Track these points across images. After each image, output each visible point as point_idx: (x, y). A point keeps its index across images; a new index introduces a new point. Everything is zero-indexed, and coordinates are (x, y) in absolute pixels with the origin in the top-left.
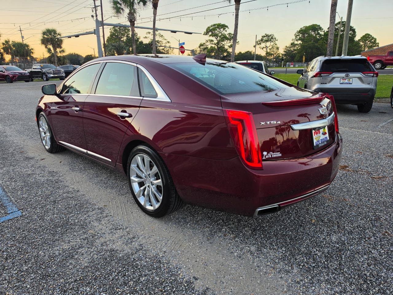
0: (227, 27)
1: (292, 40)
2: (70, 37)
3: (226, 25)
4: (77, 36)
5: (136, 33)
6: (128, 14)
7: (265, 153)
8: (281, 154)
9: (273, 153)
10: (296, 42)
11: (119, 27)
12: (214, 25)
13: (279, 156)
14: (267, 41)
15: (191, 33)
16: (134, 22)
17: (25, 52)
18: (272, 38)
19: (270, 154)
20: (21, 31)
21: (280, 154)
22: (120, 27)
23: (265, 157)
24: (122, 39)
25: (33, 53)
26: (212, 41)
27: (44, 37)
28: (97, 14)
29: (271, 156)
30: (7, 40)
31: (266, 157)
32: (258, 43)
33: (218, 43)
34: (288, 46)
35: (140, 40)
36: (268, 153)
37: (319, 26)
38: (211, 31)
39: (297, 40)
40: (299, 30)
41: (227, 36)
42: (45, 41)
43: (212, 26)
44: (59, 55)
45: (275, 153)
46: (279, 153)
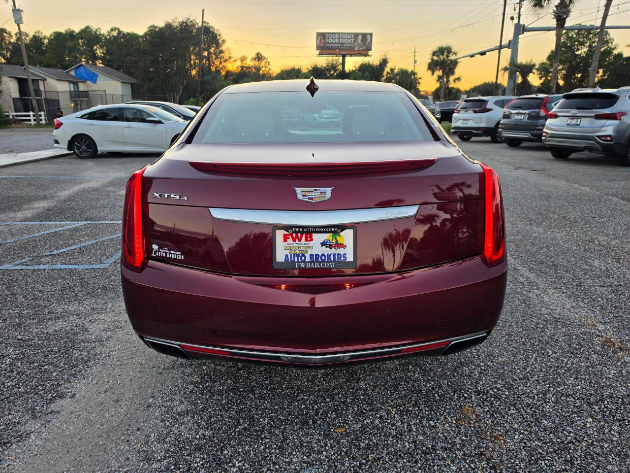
2: (472, 56)
4: (483, 54)
5: (610, 39)
6: (556, 6)
7: (155, 247)
8: (183, 256)
9: (169, 250)
11: (576, 31)
13: (180, 258)
16: (564, 20)
17: (409, 84)
19: (163, 251)
20: (415, 52)
21: (181, 255)
22: (580, 30)
23: (155, 254)
24: (577, 53)
25: (419, 84)
27: (433, 60)
28: (521, 13)
29: (164, 254)
30: (393, 68)
31: (157, 254)
35: (616, 52)
36: (160, 248)
42: (433, 66)
44: (451, 85)
45: (173, 252)
46: (180, 253)
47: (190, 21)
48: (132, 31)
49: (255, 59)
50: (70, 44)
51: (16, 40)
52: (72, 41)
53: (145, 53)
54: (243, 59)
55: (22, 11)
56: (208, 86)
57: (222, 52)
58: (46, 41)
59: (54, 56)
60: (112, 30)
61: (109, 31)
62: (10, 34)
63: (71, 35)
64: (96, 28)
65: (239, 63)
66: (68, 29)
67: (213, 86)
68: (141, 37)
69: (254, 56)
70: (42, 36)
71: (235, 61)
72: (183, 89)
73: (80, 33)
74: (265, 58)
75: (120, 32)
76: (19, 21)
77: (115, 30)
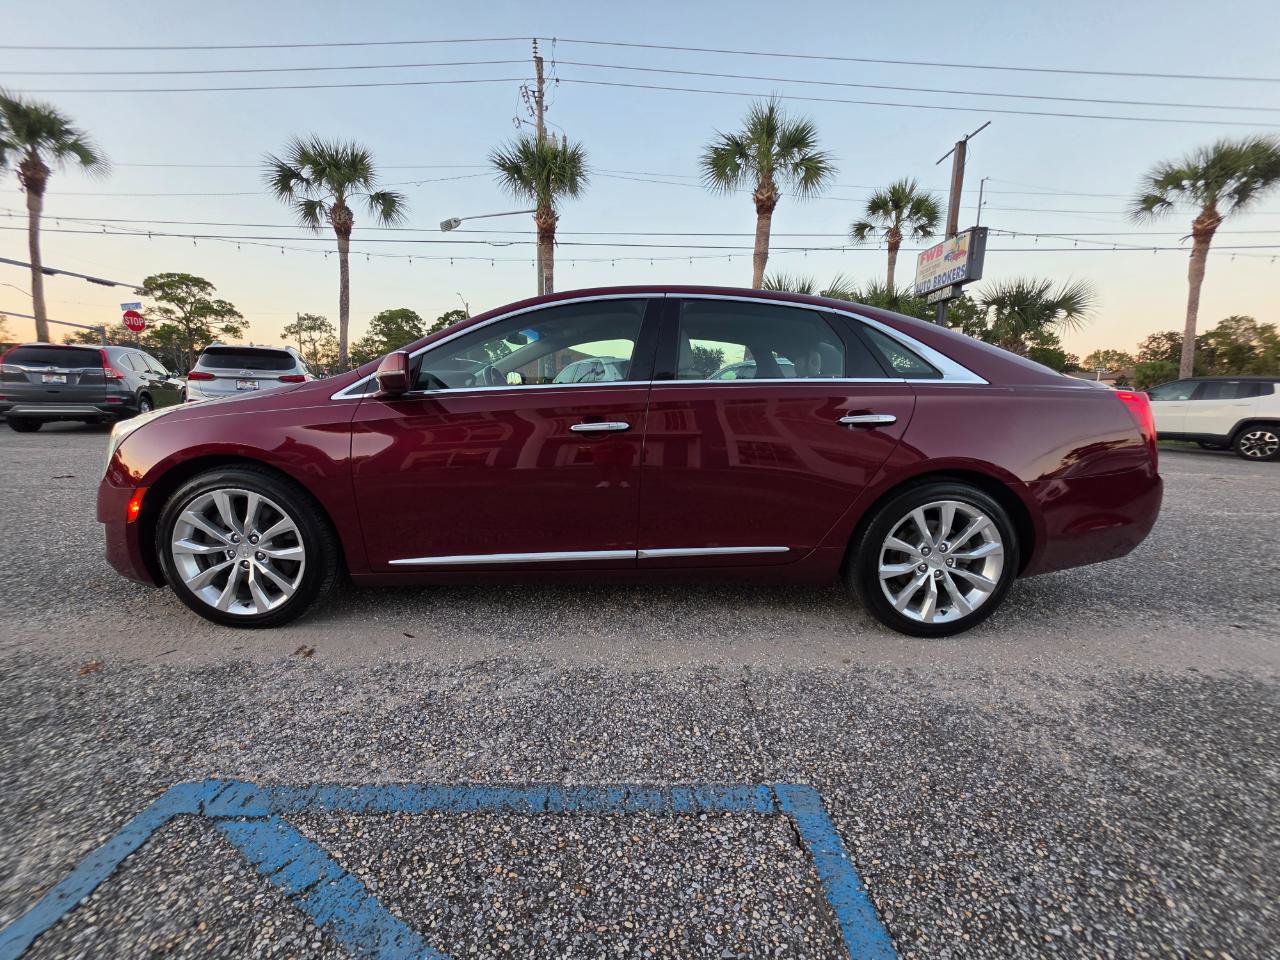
0: (210, 285)
1: (367, 332)
3: (207, 280)
10: (376, 338)
12: (170, 275)
14: (312, 328)
15: (111, 284)
18: (322, 324)
26: (167, 311)
32: (291, 330)
33: (187, 319)
34: (357, 343)
37: (414, 313)
38: (161, 287)
39: (376, 334)
40: (378, 314)
41: (215, 306)
43: (161, 276)
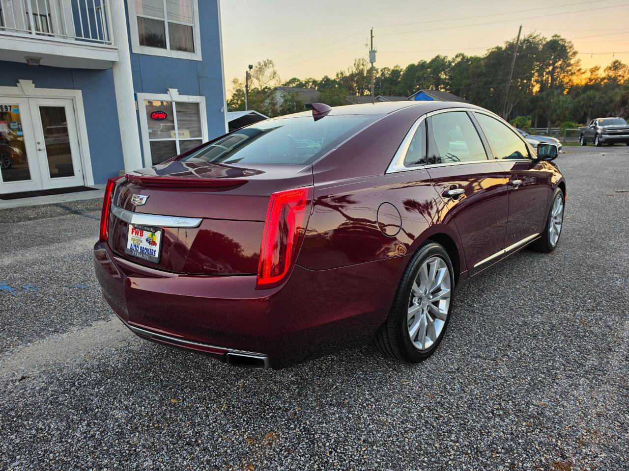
47: (532, 37)
48: (475, 55)
49: (610, 68)
50: (419, 73)
51: (381, 75)
52: (421, 71)
53: (480, 75)
54: (594, 70)
55: (376, 52)
56: (541, 103)
57: (569, 65)
58: (402, 73)
59: (405, 85)
60: (457, 56)
61: (454, 58)
62: (377, 70)
63: (423, 66)
64: (444, 56)
65: (588, 75)
66: (422, 61)
67: (547, 103)
68: (484, 59)
69: (610, 65)
70: (400, 70)
71: (584, 73)
72: (513, 108)
73: (430, 63)
74: (624, 66)
75: (464, 58)
76: (372, 60)
77: (460, 56)
